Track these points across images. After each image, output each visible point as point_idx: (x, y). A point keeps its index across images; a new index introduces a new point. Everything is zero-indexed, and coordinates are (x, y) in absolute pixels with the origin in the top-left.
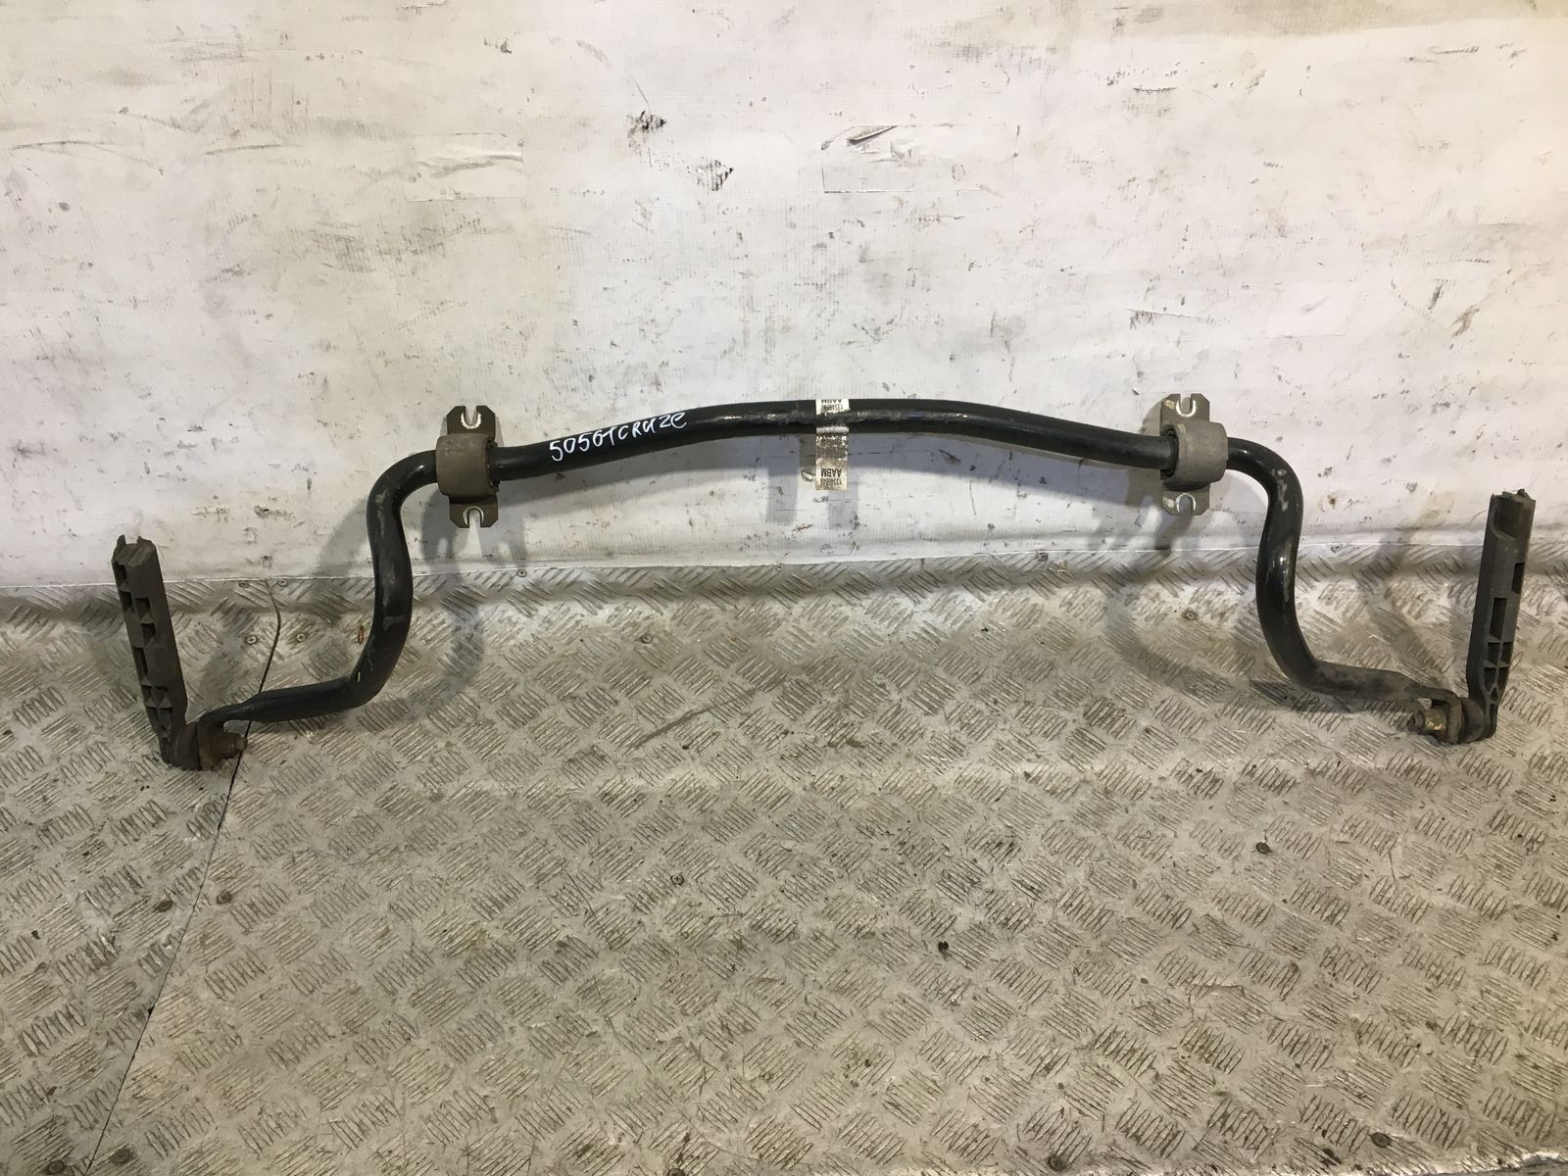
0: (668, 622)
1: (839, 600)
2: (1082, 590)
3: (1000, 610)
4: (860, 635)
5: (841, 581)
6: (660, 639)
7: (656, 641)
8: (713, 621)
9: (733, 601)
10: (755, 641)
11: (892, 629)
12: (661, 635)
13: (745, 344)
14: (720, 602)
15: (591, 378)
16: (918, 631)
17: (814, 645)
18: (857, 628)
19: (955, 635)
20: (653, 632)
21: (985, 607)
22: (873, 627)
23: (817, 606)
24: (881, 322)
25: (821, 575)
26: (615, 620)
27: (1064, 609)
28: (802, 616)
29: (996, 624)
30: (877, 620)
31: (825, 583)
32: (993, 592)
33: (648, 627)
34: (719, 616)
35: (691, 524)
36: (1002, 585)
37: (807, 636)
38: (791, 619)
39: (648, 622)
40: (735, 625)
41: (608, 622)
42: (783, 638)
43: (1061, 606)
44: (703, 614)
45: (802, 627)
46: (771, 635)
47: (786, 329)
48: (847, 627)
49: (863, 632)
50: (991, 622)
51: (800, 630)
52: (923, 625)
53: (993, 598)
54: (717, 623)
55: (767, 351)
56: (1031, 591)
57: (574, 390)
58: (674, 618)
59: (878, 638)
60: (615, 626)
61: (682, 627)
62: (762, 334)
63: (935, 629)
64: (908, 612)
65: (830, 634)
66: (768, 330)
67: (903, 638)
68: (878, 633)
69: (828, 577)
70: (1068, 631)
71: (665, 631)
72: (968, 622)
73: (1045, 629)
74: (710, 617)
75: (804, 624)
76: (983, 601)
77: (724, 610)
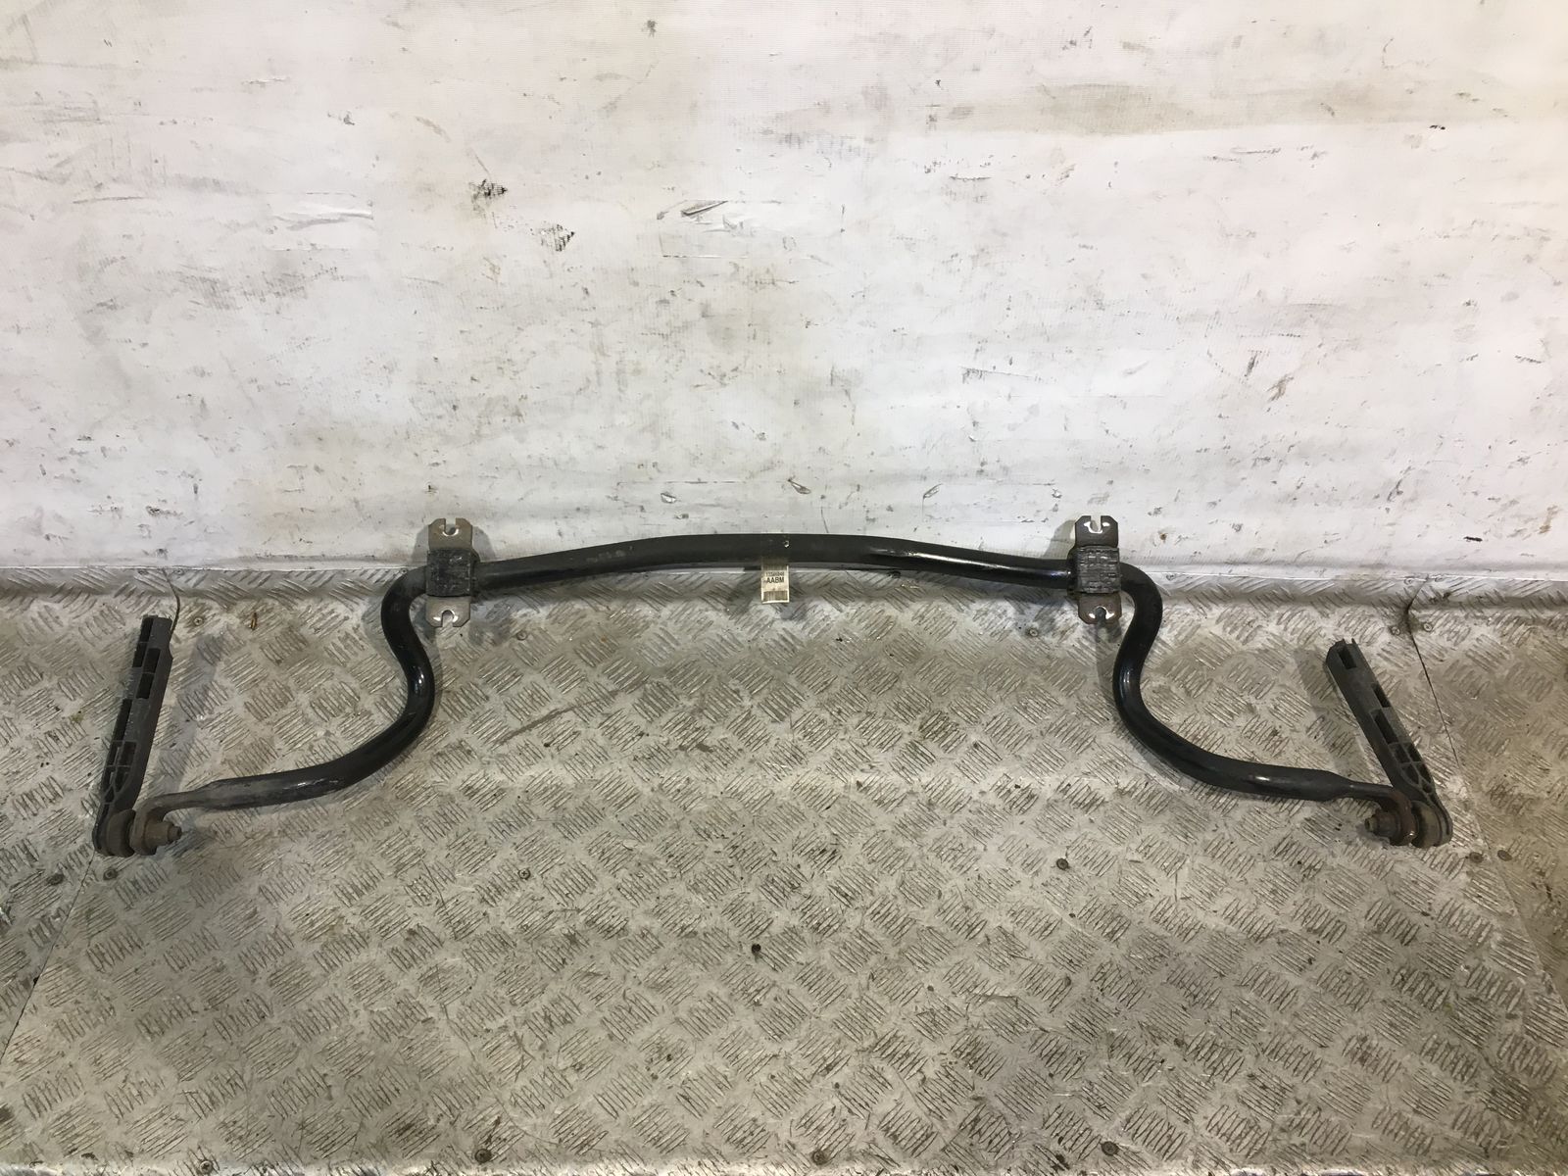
0: (544, 620)
1: (705, 605)
2: (935, 604)
3: (856, 620)
4: (723, 640)
5: (706, 589)
6: (535, 637)
7: (531, 638)
8: (585, 620)
9: (605, 603)
10: (622, 642)
11: (753, 635)
12: (536, 632)
13: (599, 384)
14: (594, 603)
15: (455, 407)
16: (777, 638)
17: (678, 648)
18: (720, 633)
19: (811, 643)
20: (528, 630)
21: (842, 617)
22: (735, 632)
23: (685, 610)
24: (727, 369)
25: (686, 583)
26: (494, 616)
27: (916, 622)
28: (669, 619)
29: (851, 635)
30: (740, 626)
31: (691, 590)
32: (851, 603)
33: (525, 625)
34: (592, 617)
35: (560, 534)
36: (859, 597)
37: (673, 639)
38: (659, 621)
39: (524, 620)
40: (607, 625)
41: (487, 617)
42: (650, 640)
43: (913, 619)
44: (577, 613)
45: (670, 630)
46: (639, 637)
47: (637, 372)
48: (712, 631)
49: (725, 637)
50: (846, 632)
51: (667, 633)
52: (782, 633)
53: (850, 609)
54: (588, 624)
55: (620, 390)
56: (886, 604)
57: (440, 417)
58: (550, 616)
59: (739, 644)
60: (493, 622)
61: (557, 625)
62: (614, 375)
63: (793, 637)
64: (770, 619)
65: (694, 637)
66: (620, 372)
67: (762, 645)
68: (740, 639)
69: (693, 587)
70: (917, 644)
71: (540, 629)
72: (824, 631)
73: (895, 641)
74: (583, 617)
75: (671, 627)
76: (841, 611)
77: (597, 610)
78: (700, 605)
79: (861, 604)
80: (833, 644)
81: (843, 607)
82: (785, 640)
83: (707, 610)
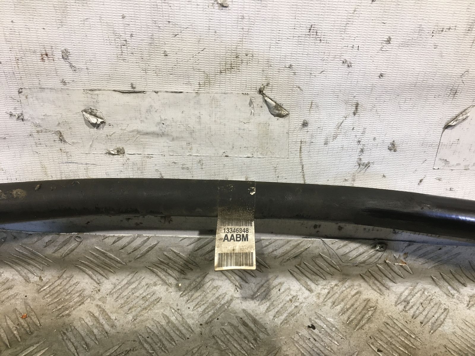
78: (148, 278)
79: (333, 283)
80: (305, 332)
81: (313, 286)
82: (245, 324)
83: (155, 284)
